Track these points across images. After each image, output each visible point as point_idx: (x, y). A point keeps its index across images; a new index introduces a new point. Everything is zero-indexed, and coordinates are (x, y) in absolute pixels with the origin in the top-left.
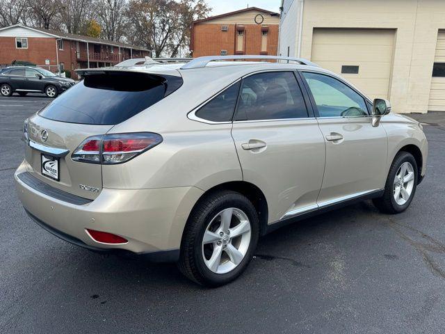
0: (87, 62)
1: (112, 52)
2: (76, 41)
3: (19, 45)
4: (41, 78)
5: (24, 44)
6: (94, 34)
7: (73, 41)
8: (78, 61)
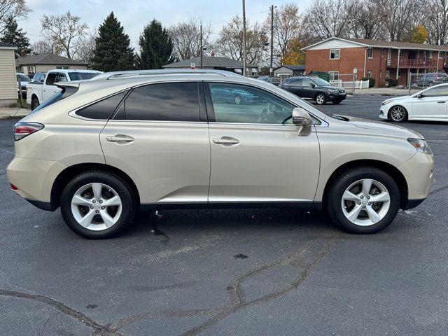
0: (396, 69)
1: (431, 57)
2: (387, 49)
3: (333, 56)
4: (313, 86)
5: (337, 55)
6: (420, 39)
7: (384, 48)
8: (388, 69)
